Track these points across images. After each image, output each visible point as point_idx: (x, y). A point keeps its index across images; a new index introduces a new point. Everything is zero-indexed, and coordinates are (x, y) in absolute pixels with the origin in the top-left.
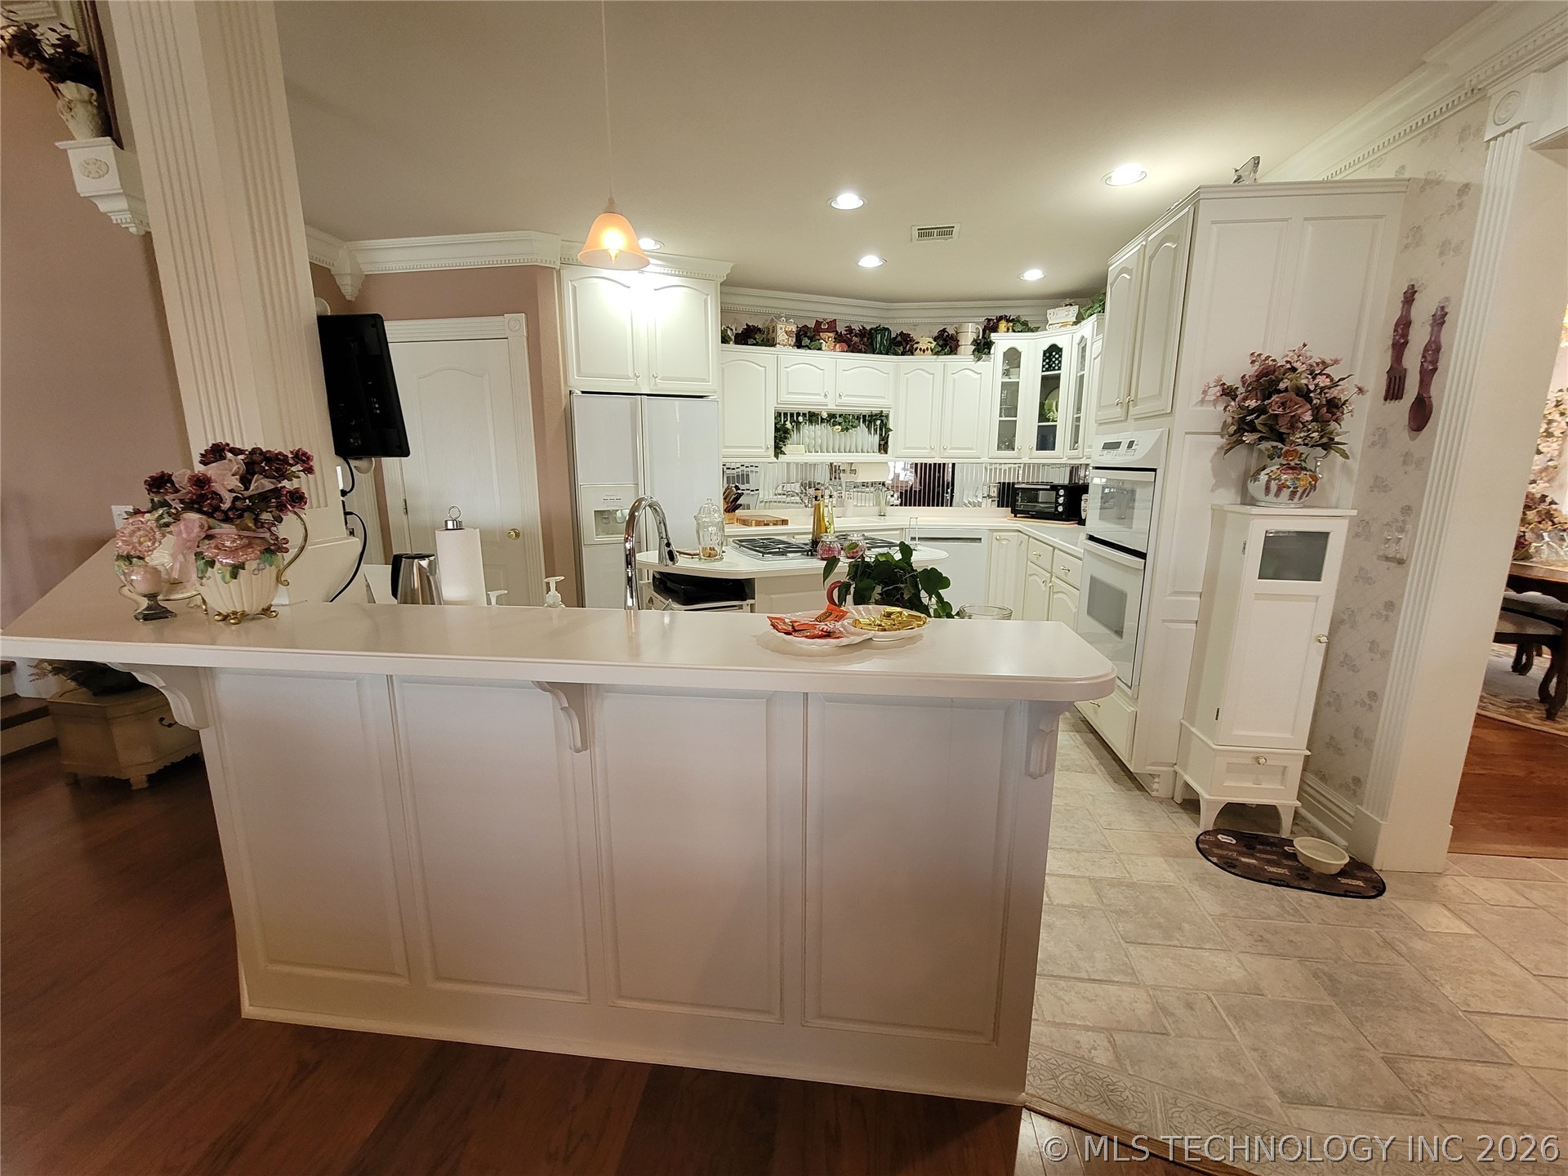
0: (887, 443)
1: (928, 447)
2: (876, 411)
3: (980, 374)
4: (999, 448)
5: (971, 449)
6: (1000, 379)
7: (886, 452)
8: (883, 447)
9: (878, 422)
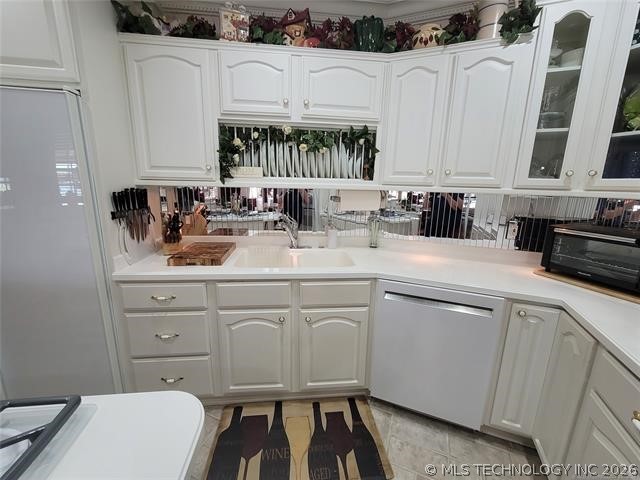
0: (372, 166)
1: (425, 173)
2: (358, 126)
3: (511, 63)
4: (532, 175)
5: (487, 175)
6: (543, 69)
7: (371, 178)
8: (368, 172)
9: (362, 141)
